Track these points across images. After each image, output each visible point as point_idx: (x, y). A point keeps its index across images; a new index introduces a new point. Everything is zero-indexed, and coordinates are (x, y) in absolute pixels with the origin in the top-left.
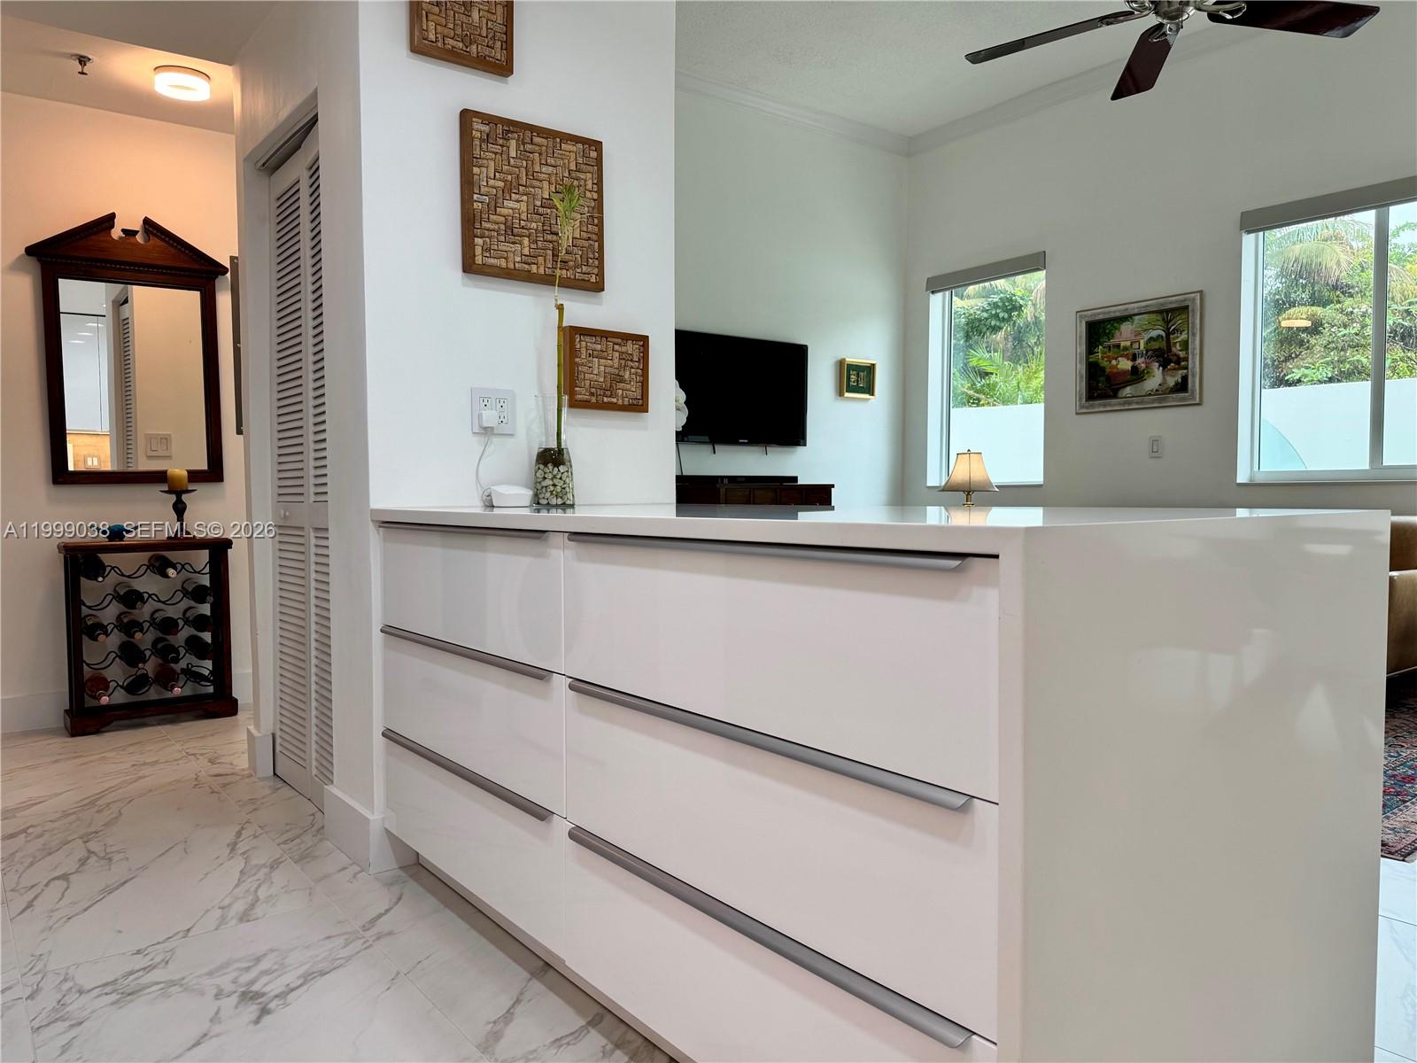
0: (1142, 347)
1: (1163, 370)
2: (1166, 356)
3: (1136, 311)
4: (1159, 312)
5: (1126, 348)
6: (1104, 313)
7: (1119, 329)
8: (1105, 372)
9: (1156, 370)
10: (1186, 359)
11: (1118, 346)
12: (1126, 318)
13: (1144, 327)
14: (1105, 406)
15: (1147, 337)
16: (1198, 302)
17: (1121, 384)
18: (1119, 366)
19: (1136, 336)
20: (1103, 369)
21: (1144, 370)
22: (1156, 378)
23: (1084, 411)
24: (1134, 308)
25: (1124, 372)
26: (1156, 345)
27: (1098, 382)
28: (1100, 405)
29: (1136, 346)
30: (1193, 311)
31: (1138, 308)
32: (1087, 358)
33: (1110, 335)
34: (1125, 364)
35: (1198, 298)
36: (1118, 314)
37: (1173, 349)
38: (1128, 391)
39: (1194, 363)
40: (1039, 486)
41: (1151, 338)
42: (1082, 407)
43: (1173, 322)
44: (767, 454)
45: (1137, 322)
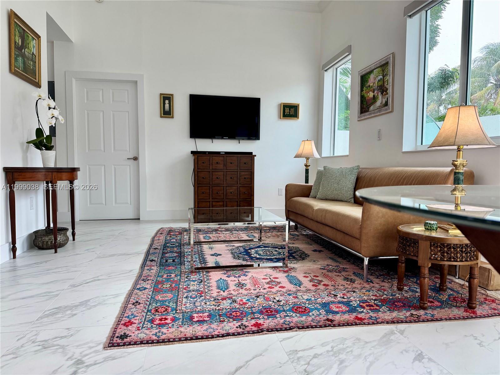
0: (376, 86)
1: (382, 95)
2: (383, 89)
3: (373, 68)
4: (381, 66)
5: (372, 87)
6: (365, 71)
7: (370, 78)
8: (366, 99)
9: (380, 96)
10: (388, 89)
11: (369, 86)
12: (371, 72)
13: (377, 75)
14: (366, 116)
15: (377, 80)
16: (392, 58)
17: (371, 104)
18: (370, 96)
19: (374, 80)
21: (376, 97)
22: (380, 100)
23: (359, 119)
25: (371, 98)
26: (380, 84)
27: (364, 105)
28: (363, 116)
29: (374, 85)
30: (390, 63)
31: (374, 66)
32: (361, 93)
33: (367, 81)
34: (371, 95)
35: (392, 56)
36: (368, 70)
37: (385, 85)
38: (372, 108)
39: (390, 91)
40: (347, 156)
41: (379, 80)
42: (359, 117)
43: (385, 71)
44: (239, 143)
45: (374, 73)
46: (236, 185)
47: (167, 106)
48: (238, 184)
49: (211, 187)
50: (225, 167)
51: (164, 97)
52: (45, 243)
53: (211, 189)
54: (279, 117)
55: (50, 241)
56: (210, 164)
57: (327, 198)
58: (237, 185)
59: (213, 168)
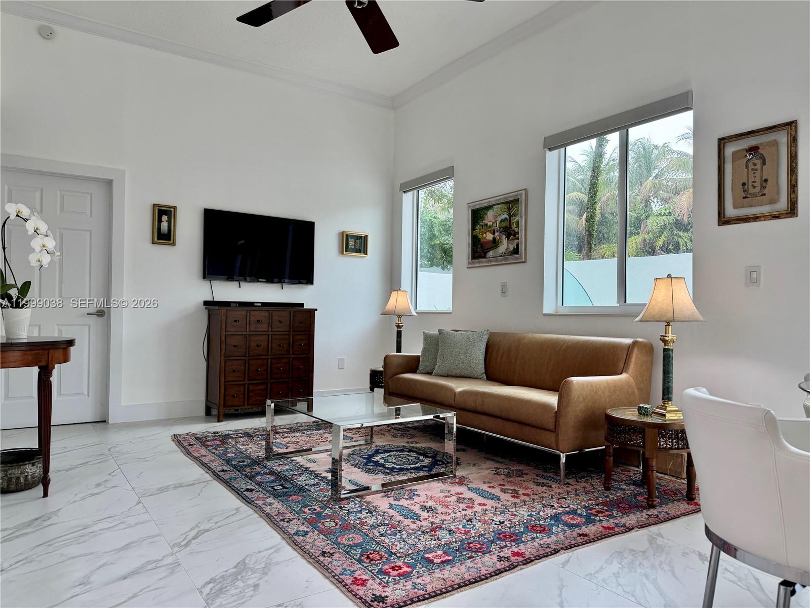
0: (498, 226)
1: (508, 240)
2: (510, 232)
3: (494, 203)
4: (505, 203)
5: (490, 227)
6: (479, 204)
7: (487, 214)
8: (480, 241)
9: (504, 240)
10: (518, 233)
11: (486, 225)
12: (489, 207)
13: (499, 213)
14: (479, 263)
15: (500, 219)
16: (524, 196)
17: (488, 249)
18: (487, 238)
19: (495, 218)
20: (479, 240)
21: (498, 240)
22: (505, 246)
23: (470, 266)
24: (493, 201)
25: (490, 241)
26: (504, 224)
27: (477, 248)
28: (477, 262)
29: (495, 225)
30: (521, 201)
31: (495, 200)
32: (472, 233)
33: (482, 218)
34: (489, 237)
35: (524, 193)
36: (485, 205)
37: (512, 226)
38: (491, 254)
39: (521, 235)
40: (450, 313)
41: (502, 219)
42: (469, 263)
43: (512, 209)
44: (282, 289)
45: (495, 210)
46: (285, 356)
47: (164, 225)
48: (289, 354)
49: (247, 360)
50: (270, 327)
51: (159, 210)
52: (14, 480)
53: (247, 364)
54: (339, 252)
55: (23, 475)
56: (246, 324)
57: (450, 373)
58: (289, 356)
59: (252, 329)
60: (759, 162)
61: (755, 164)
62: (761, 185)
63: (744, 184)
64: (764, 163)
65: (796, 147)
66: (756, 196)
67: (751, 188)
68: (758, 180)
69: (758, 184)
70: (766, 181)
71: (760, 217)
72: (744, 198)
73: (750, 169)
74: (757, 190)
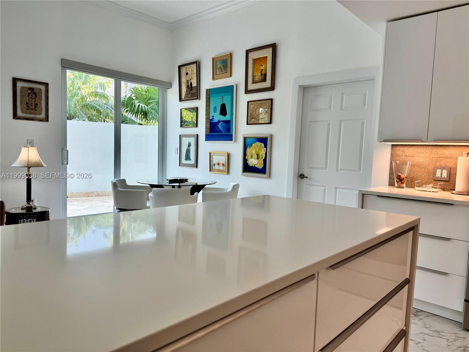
60: (34, 96)
61: (32, 96)
62: (35, 106)
63: (27, 103)
64: (36, 97)
65: (48, 94)
66: (33, 110)
67: (30, 106)
68: (33, 103)
69: (33, 105)
70: (37, 104)
71: (34, 119)
72: (27, 109)
73: (30, 97)
74: (33, 107)
